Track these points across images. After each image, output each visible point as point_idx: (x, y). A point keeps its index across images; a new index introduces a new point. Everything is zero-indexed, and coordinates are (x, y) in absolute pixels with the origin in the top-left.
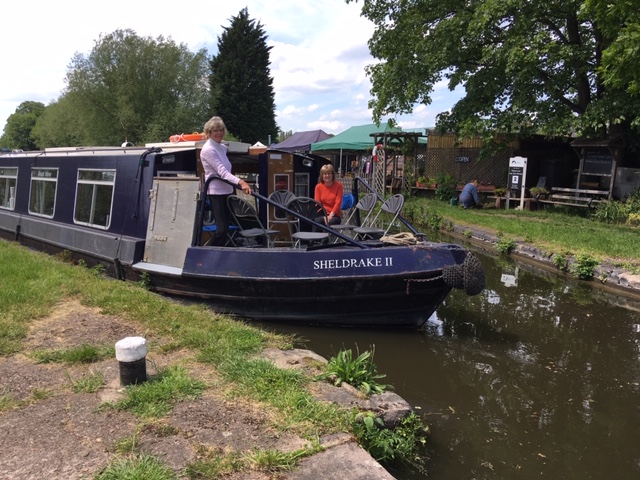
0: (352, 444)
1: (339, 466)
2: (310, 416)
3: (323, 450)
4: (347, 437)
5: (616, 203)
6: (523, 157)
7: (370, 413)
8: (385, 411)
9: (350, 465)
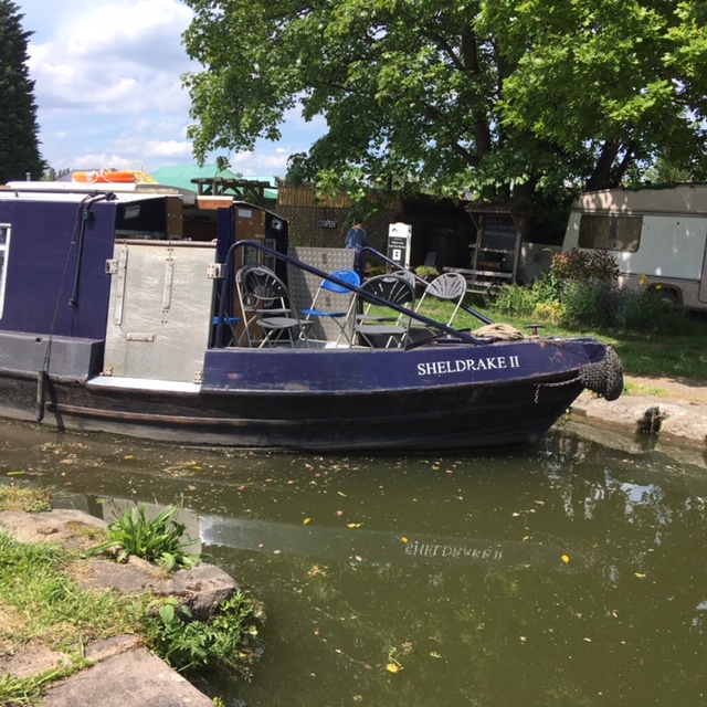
0: (139, 651)
1: (114, 688)
2: (69, 615)
3: (90, 666)
4: (131, 641)
5: (520, 289)
6: (406, 223)
7: (171, 599)
8: (196, 594)
9: (132, 684)
